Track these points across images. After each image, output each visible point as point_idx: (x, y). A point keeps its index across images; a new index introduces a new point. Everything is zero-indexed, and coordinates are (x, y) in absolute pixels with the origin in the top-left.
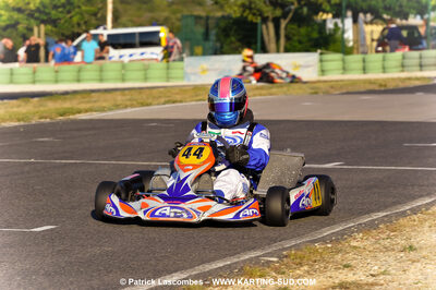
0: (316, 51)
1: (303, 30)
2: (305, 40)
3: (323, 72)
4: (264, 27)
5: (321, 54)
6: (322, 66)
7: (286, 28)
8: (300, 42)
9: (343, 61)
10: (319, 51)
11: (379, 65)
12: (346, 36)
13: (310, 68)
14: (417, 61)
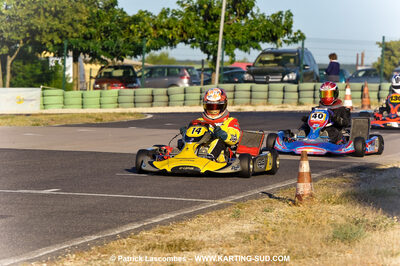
0: (38, 87)
1: (28, 67)
2: (28, 76)
3: (44, 105)
5: (43, 89)
6: (43, 100)
7: (11, 65)
8: (24, 78)
9: (64, 96)
10: (42, 87)
11: (97, 100)
12: (67, 73)
13: (33, 102)
14: (131, 98)
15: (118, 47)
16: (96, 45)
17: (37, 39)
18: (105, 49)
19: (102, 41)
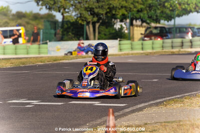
0: (117, 39)
2: (108, 33)
3: (121, 50)
4: (87, 27)
5: (120, 41)
6: (120, 47)
7: (99, 28)
9: (131, 44)
10: (119, 39)
11: (150, 46)
13: (114, 48)
14: (170, 45)
15: (157, 16)
16: (144, 15)
17: (114, 12)
18: (150, 17)
19: (148, 13)
